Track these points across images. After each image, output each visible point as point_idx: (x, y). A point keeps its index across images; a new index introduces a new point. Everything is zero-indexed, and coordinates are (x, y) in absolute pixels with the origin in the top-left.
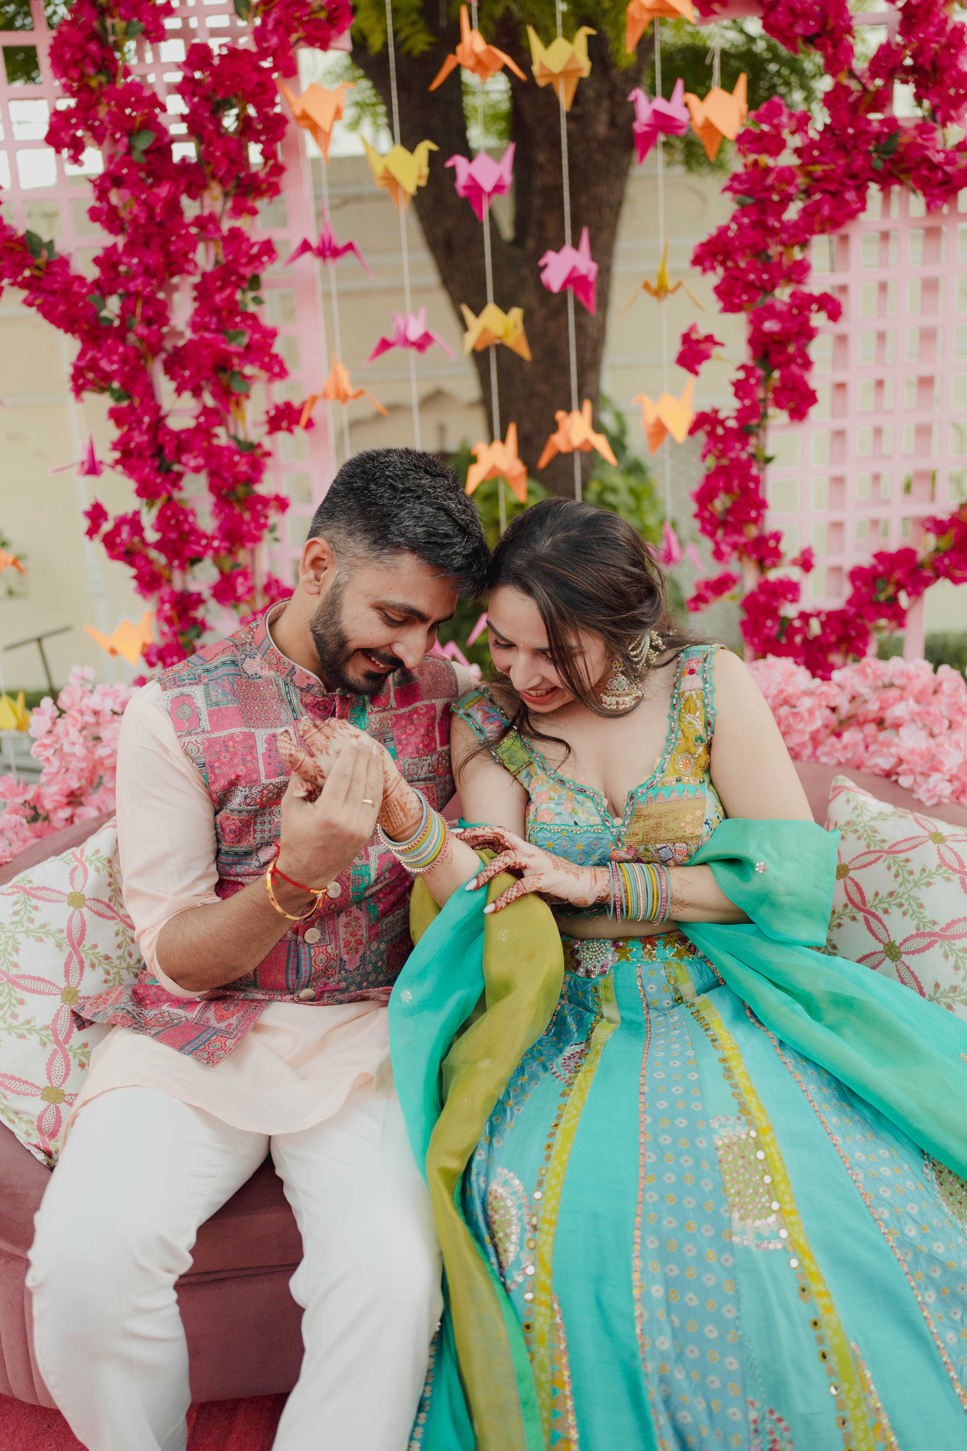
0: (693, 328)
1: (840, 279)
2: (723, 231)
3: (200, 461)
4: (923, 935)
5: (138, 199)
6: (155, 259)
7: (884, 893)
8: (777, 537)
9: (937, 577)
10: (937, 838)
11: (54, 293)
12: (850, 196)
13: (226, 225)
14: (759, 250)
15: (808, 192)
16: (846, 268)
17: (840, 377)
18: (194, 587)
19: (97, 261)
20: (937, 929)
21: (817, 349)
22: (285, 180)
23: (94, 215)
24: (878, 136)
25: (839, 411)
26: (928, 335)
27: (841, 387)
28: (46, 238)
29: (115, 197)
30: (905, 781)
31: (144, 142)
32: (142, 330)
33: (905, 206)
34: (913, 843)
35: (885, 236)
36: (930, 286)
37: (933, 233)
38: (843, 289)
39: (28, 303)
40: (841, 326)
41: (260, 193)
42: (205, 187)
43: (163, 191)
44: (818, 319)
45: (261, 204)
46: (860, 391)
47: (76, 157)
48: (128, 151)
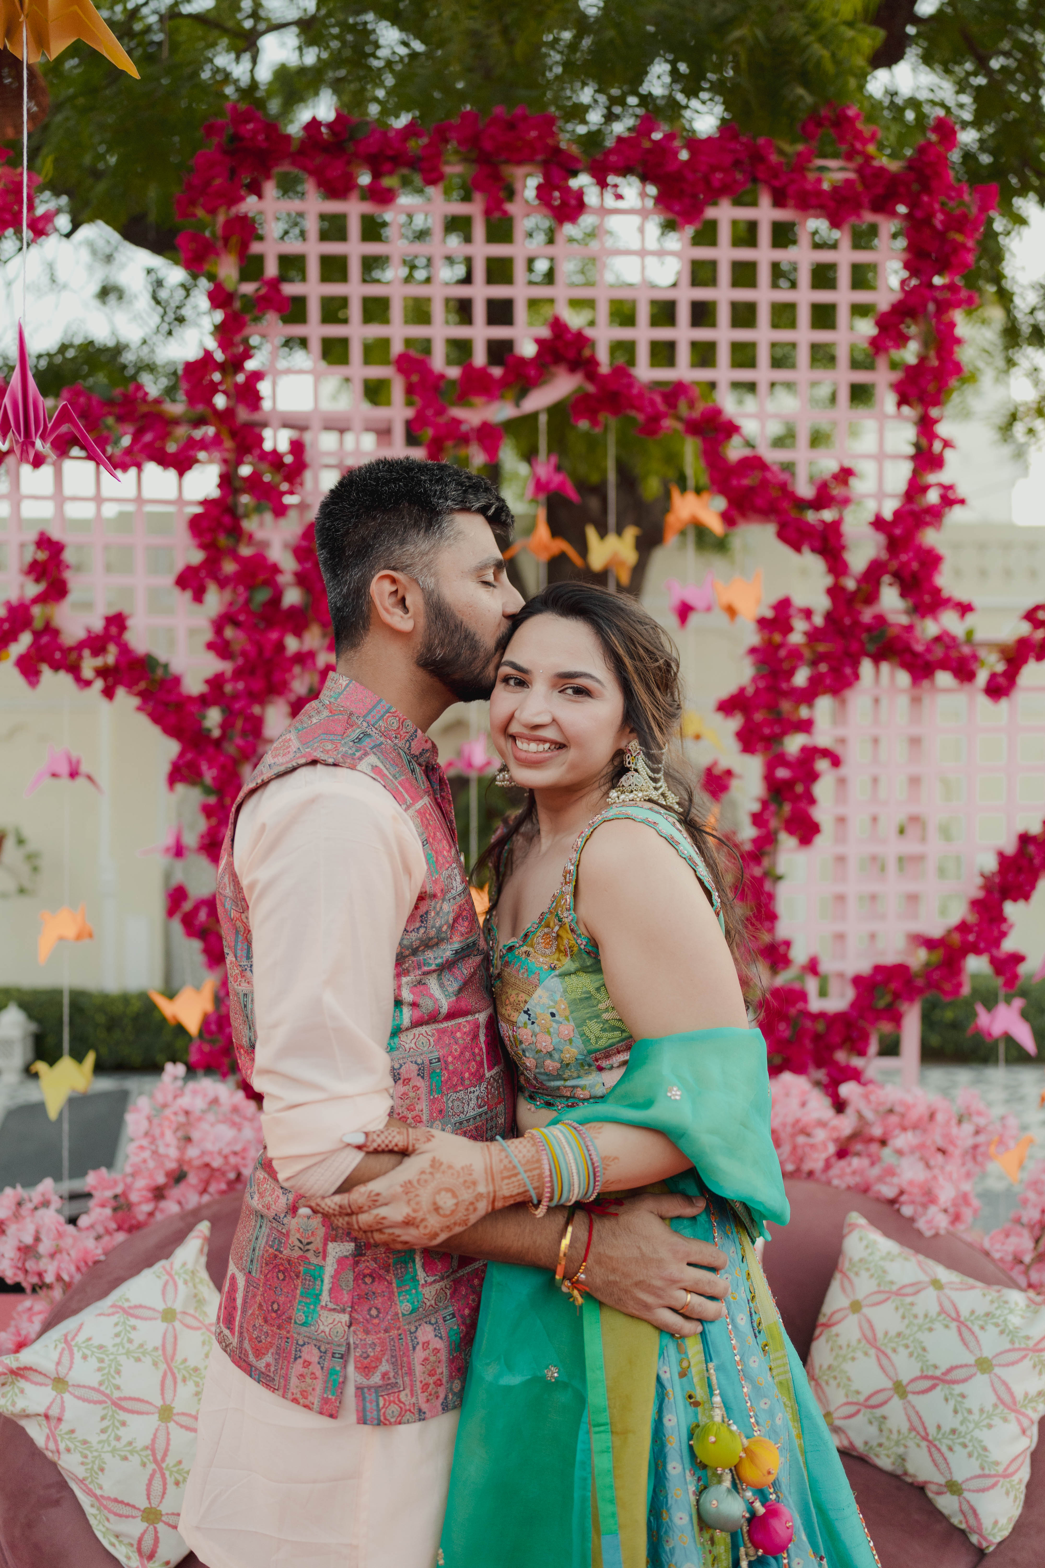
0: (715, 763)
1: (840, 732)
2: (742, 690)
4: (926, 1377)
5: (250, 638)
6: (258, 684)
7: (892, 1333)
8: (788, 944)
10: (936, 1284)
11: (164, 705)
12: (846, 669)
14: (773, 706)
15: (815, 663)
16: (845, 724)
17: (841, 810)
19: (206, 682)
20: (938, 1373)
21: (823, 789)
23: (210, 646)
24: (869, 628)
25: (841, 838)
26: (915, 781)
27: (842, 820)
28: (163, 660)
29: (229, 632)
30: (907, 1211)
31: (262, 596)
32: (240, 742)
33: (893, 678)
34: (917, 1288)
35: (877, 701)
36: (915, 742)
37: (916, 700)
38: (843, 740)
39: (139, 709)
40: (842, 771)
42: (307, 628)
43: (274, 636)
44: (822, 765)
46: (858, 824)
47: (198, 597)
48: (247, 602)
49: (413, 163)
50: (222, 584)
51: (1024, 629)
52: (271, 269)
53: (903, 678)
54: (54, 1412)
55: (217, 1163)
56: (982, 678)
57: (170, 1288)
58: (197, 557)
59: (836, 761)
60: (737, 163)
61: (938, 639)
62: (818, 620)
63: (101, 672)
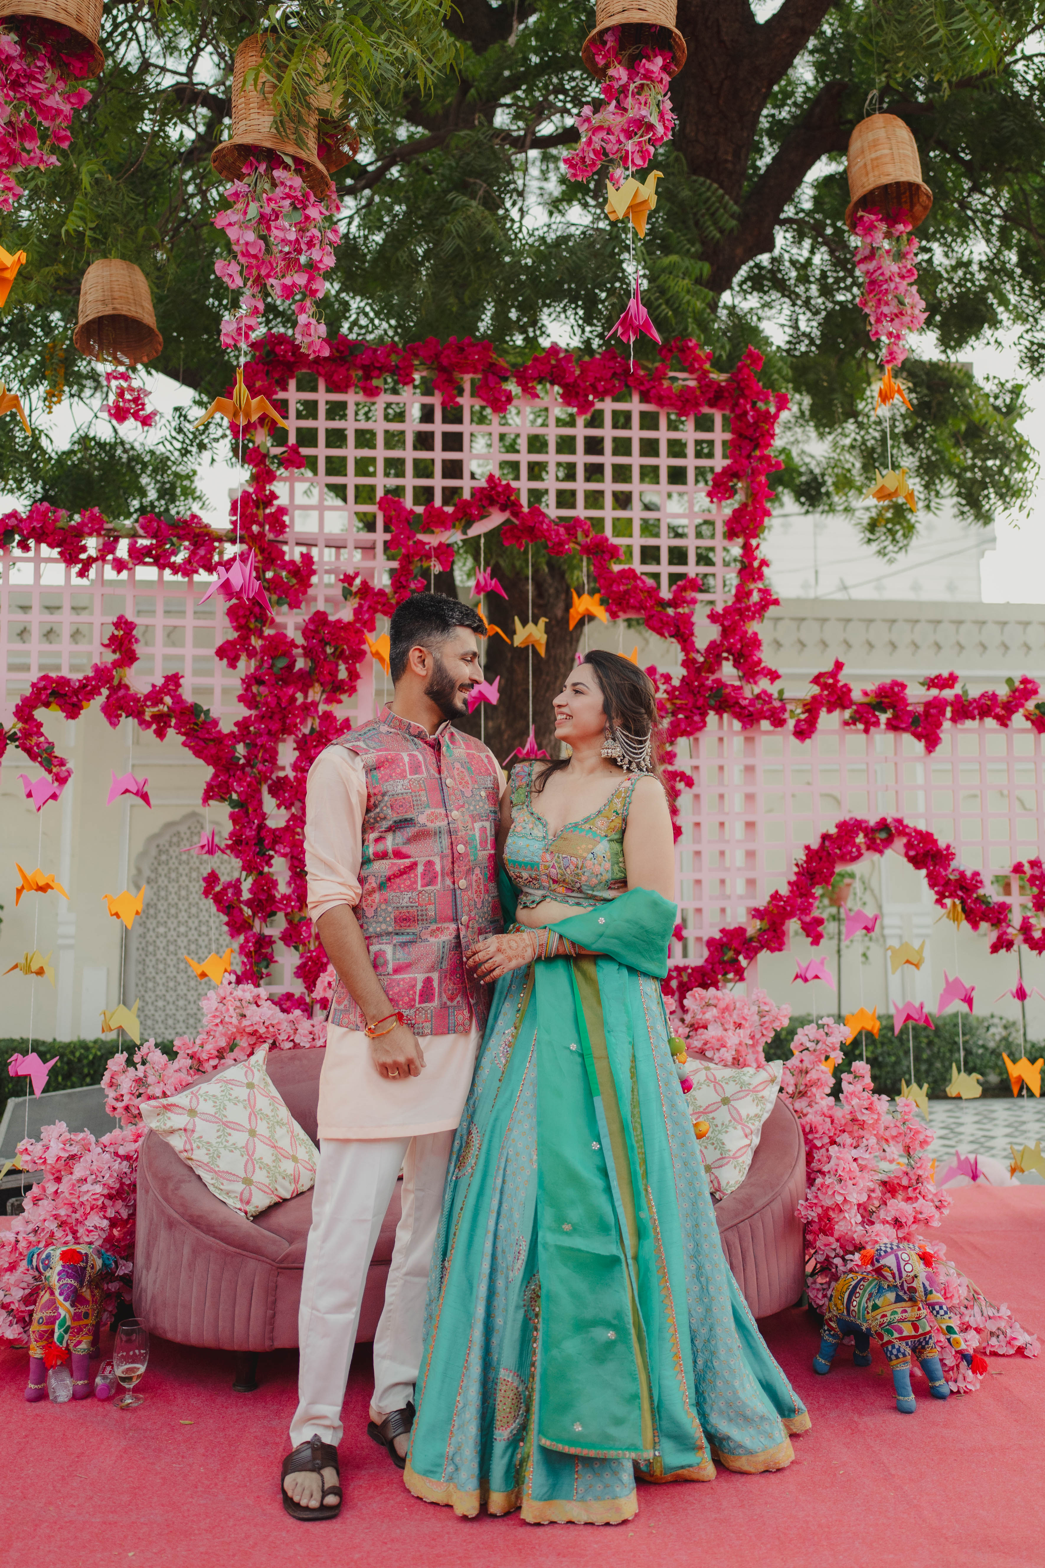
1: (695, 762)
3: (288, 850)
5: (271, 693)
6: (275, 726)
9: (761, 948)
10: (707, 1068)
11: (205, 740)
12: (697, 718)
13: (322, 708)
15: (674, 714)
16: (698, 757)
17: (697, 819)
18: (267, 932)
19: (236, 724)
20: (701, 1110)
22: (360, 684)
23: (241, 698)
24: (712, 688)
25: (697, 840)
26: (750, 798)
27: (697, 825)
28: (205, 708)
29: (255, 689)
30: (709, 1054)
31: (282, 663)
32: (262, 767)
33: (730, 725)
34: (696, 1072)
35: (721, 740)
36: (750, 769)
37: (749, 740)
38: (697, 768)
39: (184, 744)
40: (695, 789)
41: (344, 692)
42: (312, 686)
43: (290, 691)
44: (681, 785)
45: (344, 697)
46: (709, 828)
47: (233, 665)
48: (271, 667)
49: (392, 370)
50: (251, 654)
51: (816, 690)
52: (292, 440)
53: (737, 725)
54: (190, 1127)
55: (262, 1030)
56: (791, 724)
57: (249, 1073)
58: (233, 635)
59: (690, 783)
60: (615, 374)
61: (758, 697)
62: (676, 682)
63: (157, 718)
